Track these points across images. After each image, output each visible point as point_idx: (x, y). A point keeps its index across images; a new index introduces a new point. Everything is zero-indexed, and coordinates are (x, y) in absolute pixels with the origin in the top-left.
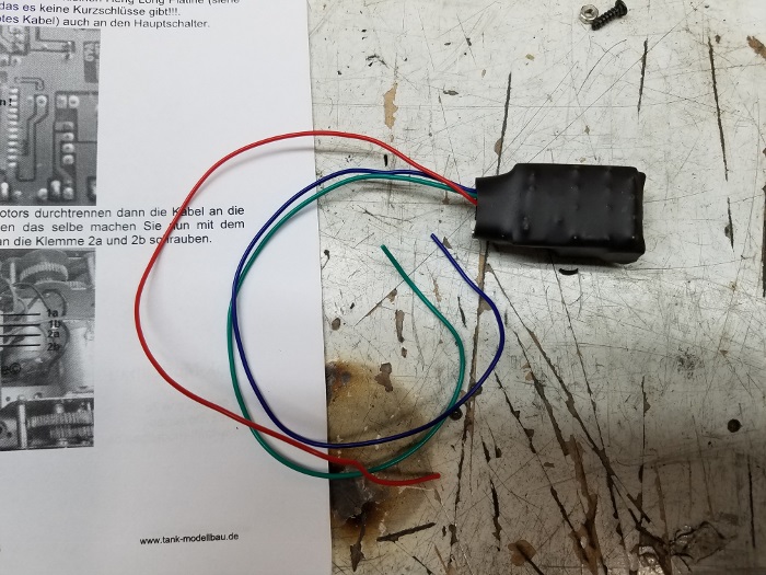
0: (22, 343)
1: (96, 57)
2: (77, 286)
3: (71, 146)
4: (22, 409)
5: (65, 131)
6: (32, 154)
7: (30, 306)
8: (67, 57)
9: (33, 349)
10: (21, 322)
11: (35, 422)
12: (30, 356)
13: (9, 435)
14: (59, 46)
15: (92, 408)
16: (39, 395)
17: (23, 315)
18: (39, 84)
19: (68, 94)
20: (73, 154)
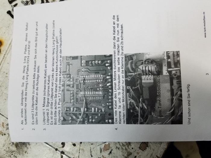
0: (151, 71)
1: (70, 57)
2: (134, 58)
3: (96, 62)
4: (169, 70)
5: (92, 63)
6: (99, 71)
7: (140, 69)
8: (71, 64)
9: (152, 68)
10: (145, 71)
11: (173, 66)
12: (154, 68)
13: (176, 72)
14: (68, 66)
15: (169, 52)
16: (165, 65)
17: (143, 71)
18: (79, 71)
19: (81, 63)
20: (98, 61)
